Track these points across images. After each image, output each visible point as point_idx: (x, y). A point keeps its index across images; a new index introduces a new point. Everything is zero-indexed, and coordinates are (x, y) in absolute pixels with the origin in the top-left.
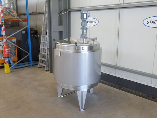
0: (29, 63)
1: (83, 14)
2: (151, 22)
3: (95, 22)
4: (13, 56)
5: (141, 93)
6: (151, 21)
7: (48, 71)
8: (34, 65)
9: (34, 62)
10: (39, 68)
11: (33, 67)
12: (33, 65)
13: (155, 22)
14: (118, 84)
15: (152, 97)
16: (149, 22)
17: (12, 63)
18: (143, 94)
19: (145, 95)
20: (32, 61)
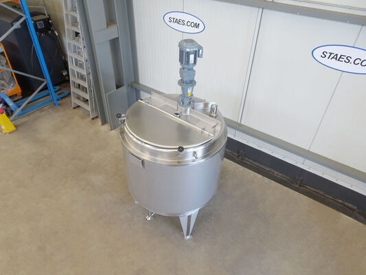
0: (49, 95)
1: (188, 54)
2: (332, 56)
3: (197, 26)
4: (8, 84)
5: (281, 175)
6: (331, 54)
7: (97, 117)
8: (62, 98)
9: (57, 88)
10: (75, 108)
11: (59, 105)
12: (58, 100)
13: (340, 58)
14: (238, 152)
15: (299, 183)
16: (328, 55)
17: (11, 104)
18: (284, 176)
19: (288, 178)
20: (54, 86)
